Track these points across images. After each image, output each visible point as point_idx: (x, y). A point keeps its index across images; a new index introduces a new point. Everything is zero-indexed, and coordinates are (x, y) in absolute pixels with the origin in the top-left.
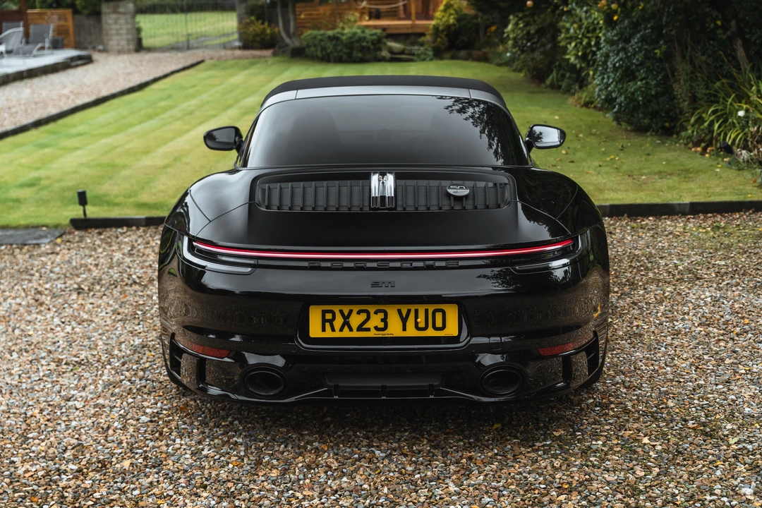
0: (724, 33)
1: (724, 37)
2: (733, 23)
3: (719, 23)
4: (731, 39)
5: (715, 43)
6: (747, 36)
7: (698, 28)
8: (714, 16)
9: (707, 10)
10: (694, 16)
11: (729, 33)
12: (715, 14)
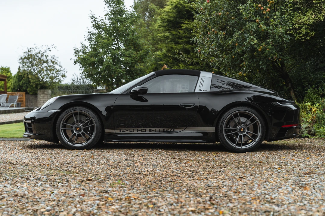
0: (287, 88)
1: (287, 89)
2: (290, 84)
3: (284, 83)
4: (289, 90)
5: (283, 92)
6: (295, 89)
7: (277, 86)
8: (282, 81)
9: (280, 79)
10: (275, 81)
11: (288, 88)
12: (283, 80)
